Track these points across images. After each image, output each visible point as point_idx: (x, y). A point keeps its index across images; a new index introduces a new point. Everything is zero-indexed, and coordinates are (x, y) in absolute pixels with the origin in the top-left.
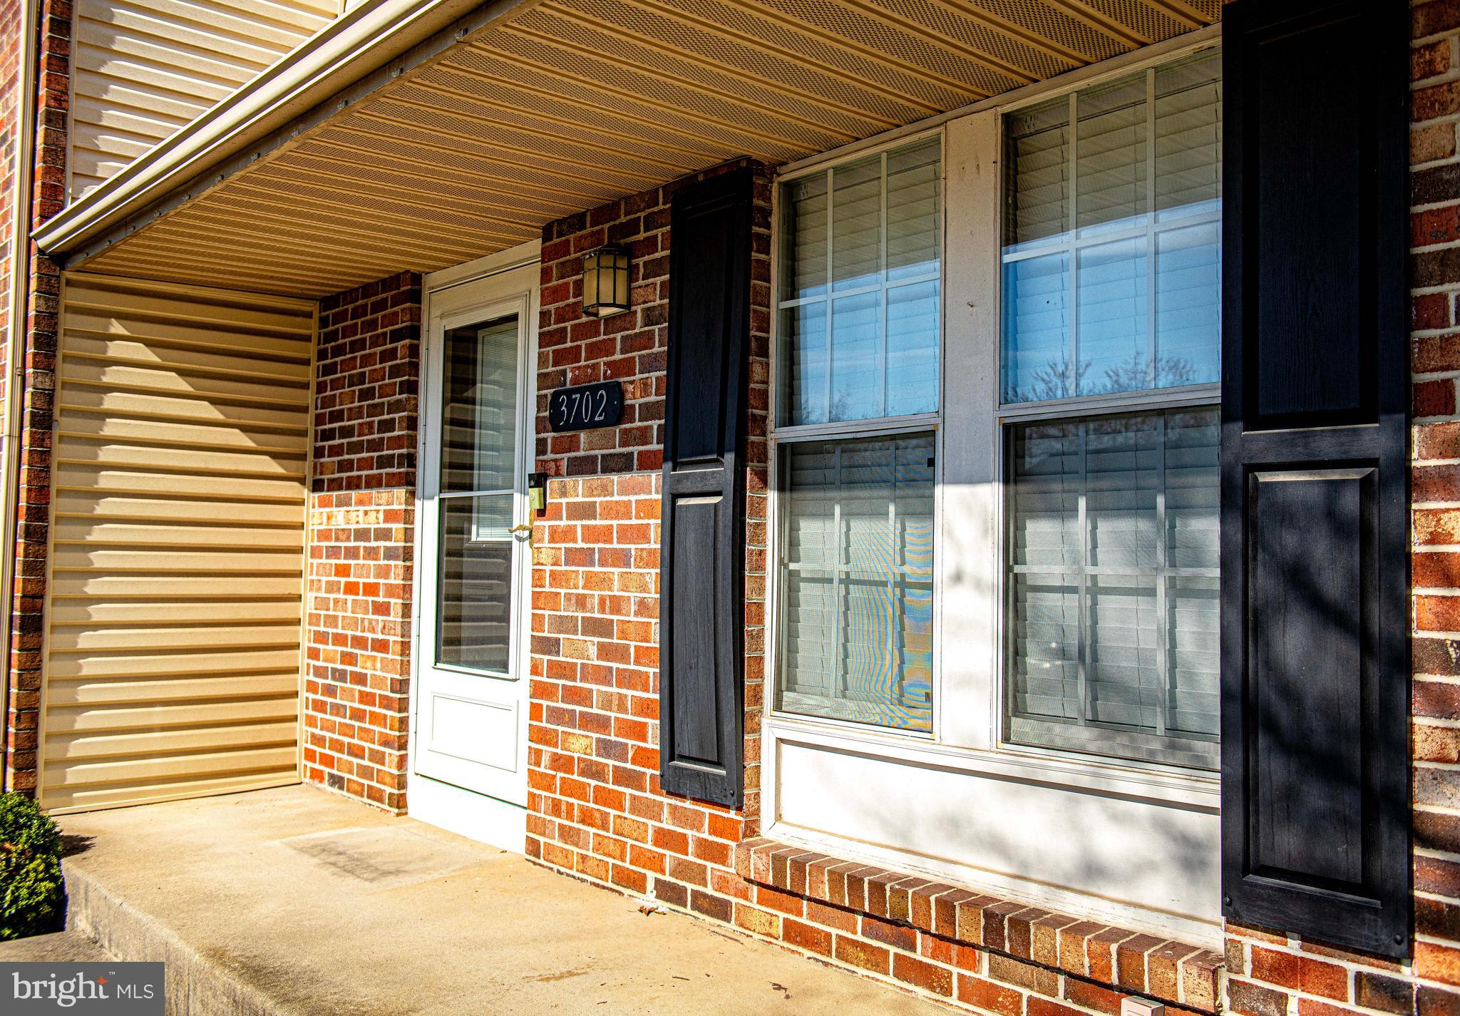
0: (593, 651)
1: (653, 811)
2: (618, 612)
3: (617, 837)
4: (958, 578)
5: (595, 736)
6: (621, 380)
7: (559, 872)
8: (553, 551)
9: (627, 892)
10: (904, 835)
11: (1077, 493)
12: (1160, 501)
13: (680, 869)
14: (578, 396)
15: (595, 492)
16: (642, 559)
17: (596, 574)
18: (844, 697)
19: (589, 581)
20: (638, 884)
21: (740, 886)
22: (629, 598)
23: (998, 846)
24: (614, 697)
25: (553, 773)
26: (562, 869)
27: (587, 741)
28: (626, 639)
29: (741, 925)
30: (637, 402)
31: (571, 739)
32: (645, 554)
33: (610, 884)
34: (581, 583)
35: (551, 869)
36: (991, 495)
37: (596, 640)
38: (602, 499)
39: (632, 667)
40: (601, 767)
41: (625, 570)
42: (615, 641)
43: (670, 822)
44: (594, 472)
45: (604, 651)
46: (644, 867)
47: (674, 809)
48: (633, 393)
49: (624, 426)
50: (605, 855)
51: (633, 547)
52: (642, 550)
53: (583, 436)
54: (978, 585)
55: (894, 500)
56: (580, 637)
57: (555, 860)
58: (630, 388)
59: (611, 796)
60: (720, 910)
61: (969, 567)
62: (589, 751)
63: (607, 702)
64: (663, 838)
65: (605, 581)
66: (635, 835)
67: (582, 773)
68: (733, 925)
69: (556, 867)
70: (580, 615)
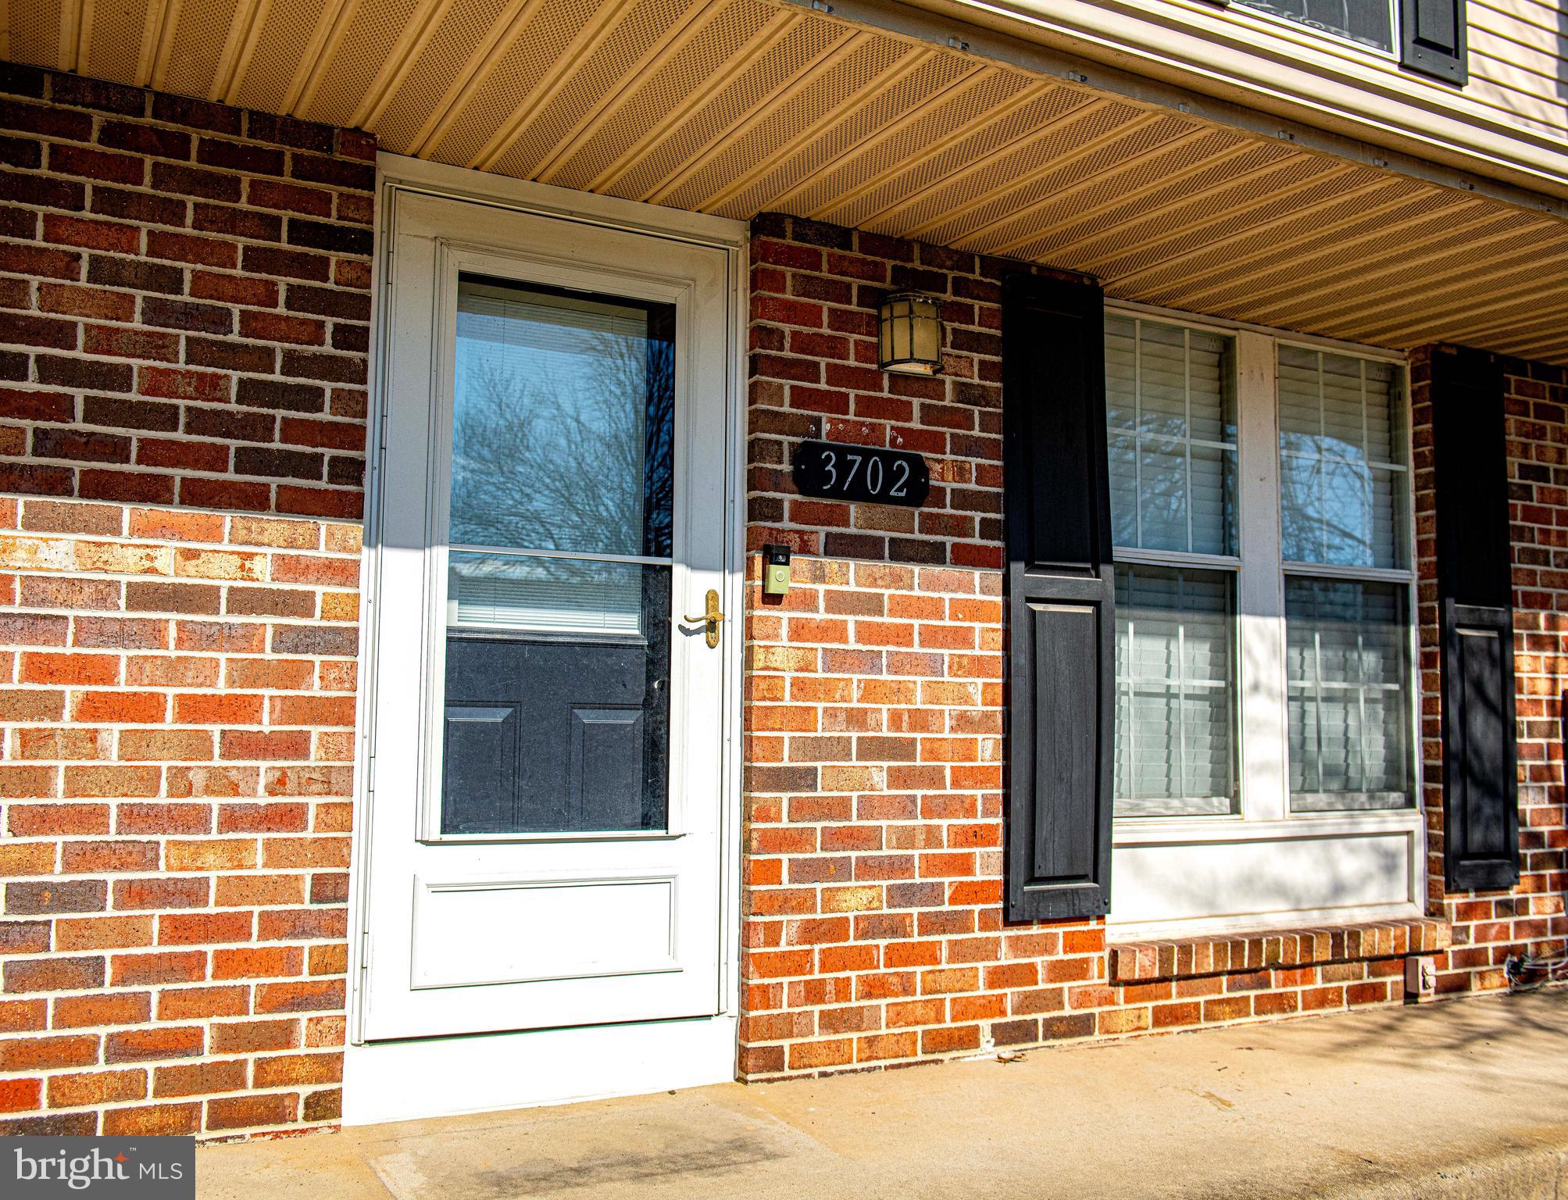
0: (880, 779)
1: (987, 950)
2: (924, 728)
3: (929, 997)
4: (1256, 687)
5: (885, 883)
6: (923, 454)
7: (823, 1075)
8: (800, 653)
9: (946, 1056)
10: (1210, 903)
11: (1313, 630)
12: (1360, 640)
13: (1027, 1002)
14: (859, 459)
15: (879, 582)
16: (960, 667)
17: (884, 683)
18: (1169, 796)
19: (870, 691)
20: (968, 1039)
21: (1104, 994)
22: (942, 712)
23: (1280, 890)
24: (918, 832)
25: (807, 947)
26: (830, 1069)
27: (873, 893)
28: (939, 760)
29: (1108, 1032)
30: (949, 486)
31: (841, 896)
32: (965, 661)
33: (920, 1057)
34: (855, 695)
35: (809, 1076)
36: (1277, 626)
37: (885, 764)
38: (892, 591)
39: (949, 791)
40: (898, 919)
41: (934, 679)
42: (919, 763)
43: (1010, 955)
44: (880, 557)
45: (898, 778)
46: (974, 1018)
47: (1014, 942)
48: (942, 475)
49: (926, 510)
50: (908, 1024)
51: (946, 652)
52: (960, 656)
53: (853, 509)
54: (1270, 693)
55: (1184, 623)
56: (854, 763)
57: (814, 1061)
58: (938, 467)
59: (916, 951)
60: (1081, 1026)
61: (1264, 678)
62: (875, 904)
63: (906, 838)
64: (999, 977)
65: (900, 692)
66: (958, 986)
67: (862, 935)
68: (1097, 1036)
69: (815, 1071)
70: (854, 735)
